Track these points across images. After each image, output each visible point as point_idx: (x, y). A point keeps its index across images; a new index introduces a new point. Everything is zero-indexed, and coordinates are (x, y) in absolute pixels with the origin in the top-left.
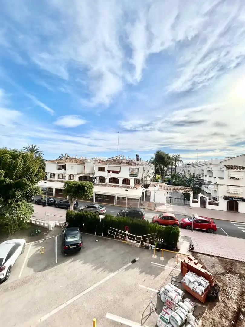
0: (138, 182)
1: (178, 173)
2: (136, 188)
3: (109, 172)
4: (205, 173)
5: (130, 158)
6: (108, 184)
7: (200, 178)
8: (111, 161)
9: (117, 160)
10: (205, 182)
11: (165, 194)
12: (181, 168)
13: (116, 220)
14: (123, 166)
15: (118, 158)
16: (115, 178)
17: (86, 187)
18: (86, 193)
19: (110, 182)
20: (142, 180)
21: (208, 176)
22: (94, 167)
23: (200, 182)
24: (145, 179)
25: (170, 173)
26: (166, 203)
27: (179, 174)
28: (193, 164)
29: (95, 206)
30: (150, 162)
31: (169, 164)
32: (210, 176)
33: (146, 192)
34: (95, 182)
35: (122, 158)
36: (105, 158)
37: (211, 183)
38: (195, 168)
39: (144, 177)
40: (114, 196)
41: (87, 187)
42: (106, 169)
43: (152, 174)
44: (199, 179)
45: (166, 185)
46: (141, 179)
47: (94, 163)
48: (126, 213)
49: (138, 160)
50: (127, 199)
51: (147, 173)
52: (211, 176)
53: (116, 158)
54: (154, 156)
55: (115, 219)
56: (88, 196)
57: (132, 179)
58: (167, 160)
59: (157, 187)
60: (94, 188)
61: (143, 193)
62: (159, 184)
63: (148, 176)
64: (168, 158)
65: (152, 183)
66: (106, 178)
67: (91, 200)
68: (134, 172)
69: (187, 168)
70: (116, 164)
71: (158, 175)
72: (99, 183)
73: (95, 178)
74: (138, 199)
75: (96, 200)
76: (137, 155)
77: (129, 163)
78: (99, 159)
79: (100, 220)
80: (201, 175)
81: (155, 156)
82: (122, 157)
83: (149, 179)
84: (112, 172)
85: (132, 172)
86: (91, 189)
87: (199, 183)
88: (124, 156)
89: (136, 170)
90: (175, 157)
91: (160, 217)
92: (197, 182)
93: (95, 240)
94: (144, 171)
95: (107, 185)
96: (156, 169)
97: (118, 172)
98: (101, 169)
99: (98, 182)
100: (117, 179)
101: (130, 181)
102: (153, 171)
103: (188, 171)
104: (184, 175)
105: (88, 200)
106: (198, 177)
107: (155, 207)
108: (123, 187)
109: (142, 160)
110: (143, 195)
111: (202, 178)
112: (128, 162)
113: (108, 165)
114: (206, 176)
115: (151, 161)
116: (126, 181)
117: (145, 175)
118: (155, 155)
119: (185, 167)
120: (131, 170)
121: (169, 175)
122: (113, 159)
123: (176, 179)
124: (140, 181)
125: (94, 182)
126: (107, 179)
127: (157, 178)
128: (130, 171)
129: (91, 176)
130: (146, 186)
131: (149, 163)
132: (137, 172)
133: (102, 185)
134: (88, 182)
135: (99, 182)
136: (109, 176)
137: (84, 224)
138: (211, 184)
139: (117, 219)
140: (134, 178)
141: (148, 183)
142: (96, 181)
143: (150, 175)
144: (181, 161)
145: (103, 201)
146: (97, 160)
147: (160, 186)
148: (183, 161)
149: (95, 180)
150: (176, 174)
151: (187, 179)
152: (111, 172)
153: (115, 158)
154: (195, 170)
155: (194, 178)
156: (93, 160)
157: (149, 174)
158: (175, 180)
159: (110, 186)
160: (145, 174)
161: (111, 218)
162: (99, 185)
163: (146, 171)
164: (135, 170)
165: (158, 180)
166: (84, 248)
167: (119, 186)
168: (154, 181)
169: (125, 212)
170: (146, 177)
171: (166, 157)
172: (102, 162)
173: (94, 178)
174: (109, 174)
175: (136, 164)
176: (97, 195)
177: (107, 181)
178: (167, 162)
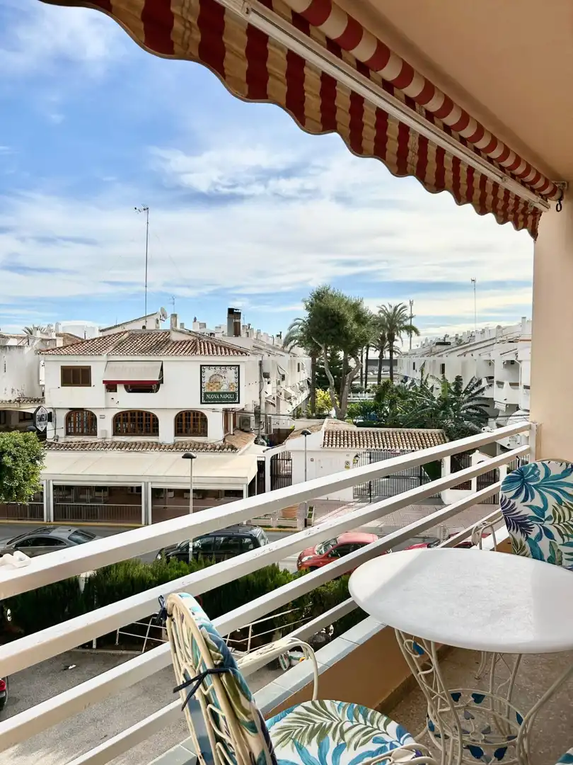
0: (239, 424)
1: (406, 378)
2: (233, 448)
3: (111, 386)
4: (499, 373)
5: (204, 325)
6: (110, 438)
7: (480, 395)
8: (115, 339)
9: (144, 334)
10: (496, 406)
11: (347, 463)
12: (414, 359)
13: (150, 574)
14: (175, 358)
15: (151, 326)
16: (140, 413)
17: (10, 454)
18: (12, 478)
19: (116, 432)
20: (257, 413)
21: (506, 384)
22: (42, 370)
23: (482, 411)
24: (272, 410)
25: (373, 379)
26: (352, 499)
27: (409, 382)
28: (459, 342)
29: (54, 534)
30: (291, 339)
31: (363, 342)
32: (514, 385)
33: (274, 459)
34: (50, 435)
35: (165, 325)
36: (88, 327)
37: (518, 409)
38: (464, 354)
39: (264, 400)
40: (139, 489)
41: (15, 458)
42: (98, 376)
43: (302, 390)
44: (476, 399)
45: (355, 428)
46: (251, 409)
47: (39, 352)
48: (191, 549)
49: (236, 330)
50: (191, 495)
51: (279, 383)
52: (517, 384)
53: (142, 323)
54: (305, 315)
55: (144, 572)
56: (20, 496)
57: (214, 410)
58: (355, 326)
59: (317, 439)
60: (46, 462)
61: (261, 465)
62: (324, 425)
63: (282, 397)
64: (360, 318)
65: (301, 424)
66: (97, 414)
67: (36, 512)
68: (221, 380)
69: (435, 357)
70: (143, 352)
71: (325, 390)
72: (70, 439)
73: (50, 417)
74: (242, 491)
75: (61, 514)
76: (231, 311)
77: (198, 343)
78: (61, 331)
79: (82, 587)
80: (485, 383)
81: (307, 314)
82: (168, 320)
83: (287, 408)
84: (126, 388)
85: (213, 381)
86: (33, 462)
87: (475, 414)
88: (174, 316)
89: (231, 374)
90: (388, 316)
91: (325, 549)
92: (470, 410)
93: (63, 667)
94: (267, 376)
95: (105, 446)
96: (315, 367)
97: (154, 387)
98: (76, 377)
99: (61, 433)
100: (148, 414)
101: (204, 420)
102: (306, 374)
103: (439, 369)
104: (421, 387)
105: (21, 513)
106: (473, 392)
107: (310, 516)
108: (175, 447)
109: (259, 332)
110: (262, 475)
111: (487, 394)
112: (195, 342)
113: (104, 357)
114: (500, 384)
115: (293, 332)
116: (190, 423)
117: (270, 394)
118: (307, 309)
119: (431, 353)
120: (209, 373)
121: (369, 391)
122: (128, 328)
123: (392, 403)
124: (248, 420)
125: (42, 436)
126: (103, 417)
127: (320, 402)
128: (206, 380)
129: (29, 409)
130: (276, 438)
131: (286, 344)
132: (233, 380)
133: (84, 446)
134: (17, 436)
135: (68, 434)
136: (112, 404)
137: (9, 612)
138: (517, 413)
139: (154, 574)
140: (221, 407)
141: (286, 423)
142: (55, 431)
143: (293, 394)
144: (410, 329)
145: (92, 515)
146: (54, 337)
147: (329, 434)
148: (419, 329)
149: (50, 426)
150: (396, 383)
151: (433, 398)
152: (121, 388)
153: (138, 326)
154: (464, 365)
155: (458, 393)
156: (35, 339)
157: (289, 390)
158: (391, 408)
159: (121, 446)
160: (270, 390)
161: (126, 570)
162: (68, 447)
163: (274, 378)
164: (225, 372)
165: (326, 412)
166: (16, 701)
167: (158, 446)
168: (309, 417)
169: (188, 547)
170: (275, 402)
171: (350, 317)
172: (74, 343)
173: (41, 419)
174: (112, 394)
175: (229, 349)
176: (63, 491)
177: (105, 426)
178: (357, 336)
